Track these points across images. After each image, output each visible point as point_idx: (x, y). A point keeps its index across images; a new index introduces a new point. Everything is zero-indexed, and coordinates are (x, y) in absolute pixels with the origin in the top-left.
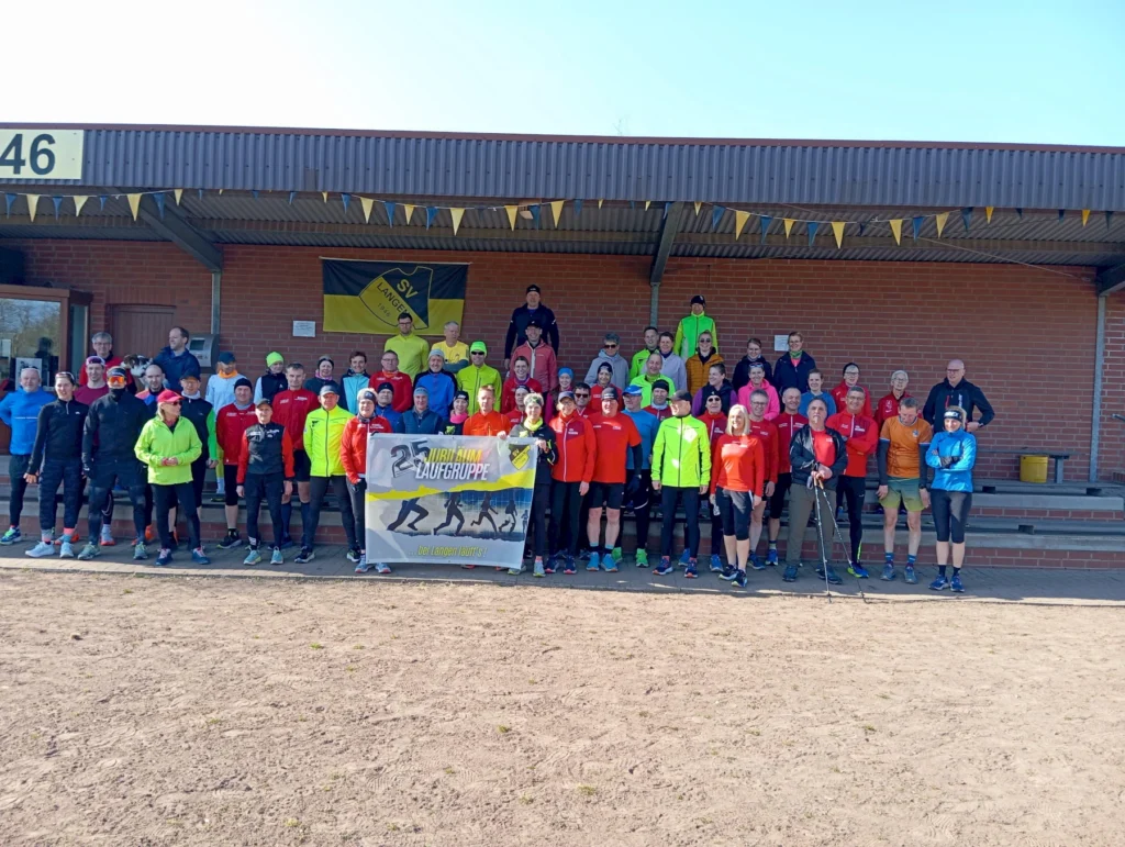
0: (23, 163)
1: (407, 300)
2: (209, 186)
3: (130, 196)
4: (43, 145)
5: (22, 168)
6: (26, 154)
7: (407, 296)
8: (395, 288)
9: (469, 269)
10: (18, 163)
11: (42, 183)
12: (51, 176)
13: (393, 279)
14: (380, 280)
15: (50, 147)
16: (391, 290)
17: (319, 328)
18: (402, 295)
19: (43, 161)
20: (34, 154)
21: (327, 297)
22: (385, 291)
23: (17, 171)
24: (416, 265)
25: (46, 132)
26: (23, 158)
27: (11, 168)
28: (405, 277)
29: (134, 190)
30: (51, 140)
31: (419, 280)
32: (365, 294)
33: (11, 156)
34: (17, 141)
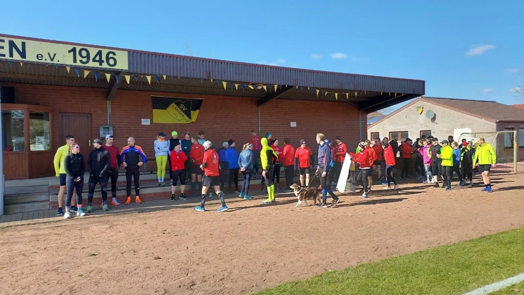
0: (103, 62)
1: (184, 112)
2: (175, 75)
3: (147, 77)
4: (111, 55)
5: (103, 63)
6: (104, 58)
7: (183, 110)
8: (179, 107)
9: (203, 101)
10: (101, 62)
11: (112, 70)
12: (115, 67)
13: (178, 104)
14: (173, 104)
15: (114, 57)
16: (178, 108)
17: (151, 121)
18: (182, 109)
19: (112, 62)
20: (108, 59)
21: (154, 110)
22: (175, 108)
23: (101, 64)
24: (185, 99)
25: (112, 51)
26: (103, 60)
27: (98, 63)
28: (182, 103)
29: (148, 75)
30: (114, 54)
31: (187, 104)
32: (169, 109)
33: (98, 58)
34: (100, 53)
